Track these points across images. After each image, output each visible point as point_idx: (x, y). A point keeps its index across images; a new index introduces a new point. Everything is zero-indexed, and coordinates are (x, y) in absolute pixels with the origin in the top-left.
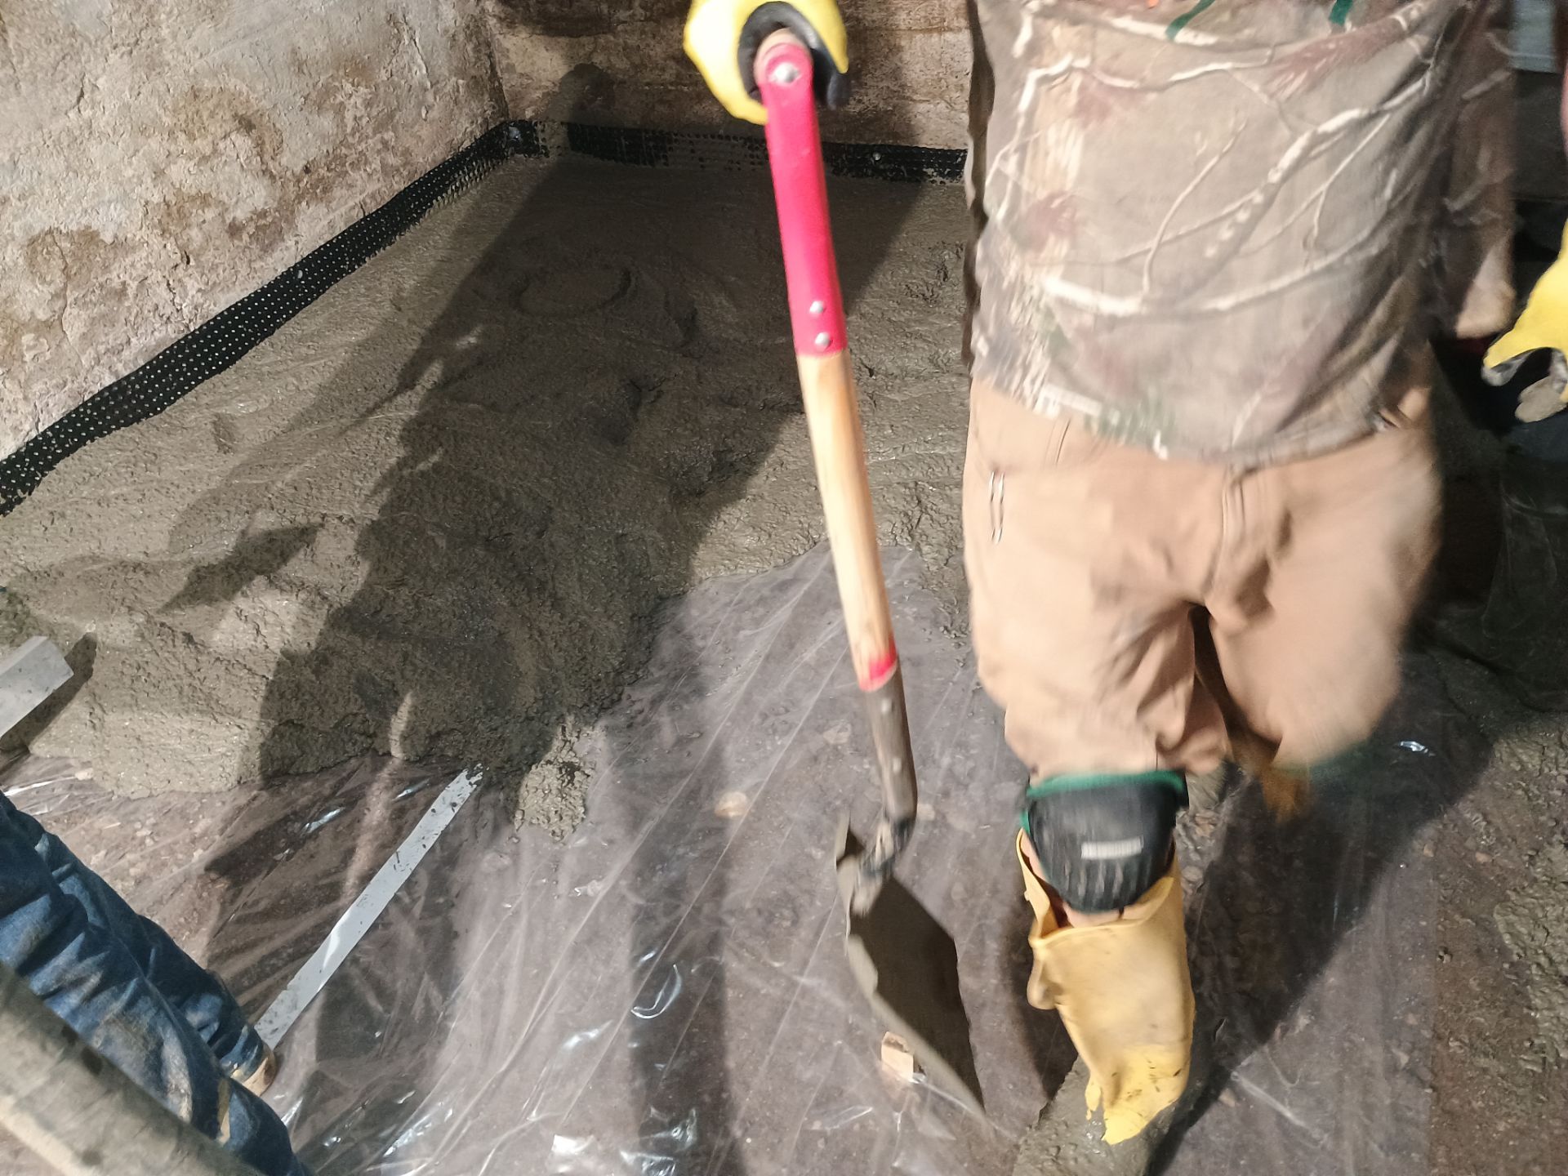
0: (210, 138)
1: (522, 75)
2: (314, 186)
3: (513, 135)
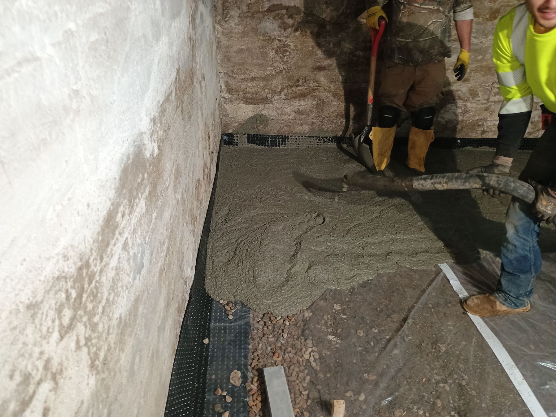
1: (231, 117)
3: (224, 139)
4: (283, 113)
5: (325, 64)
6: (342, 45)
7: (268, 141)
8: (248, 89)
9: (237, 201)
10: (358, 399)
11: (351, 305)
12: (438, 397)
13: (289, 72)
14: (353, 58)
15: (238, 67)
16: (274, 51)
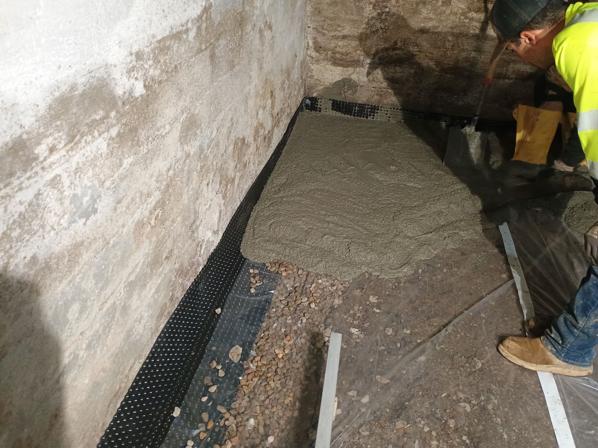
0: (266, 100)
1: (316, 80)
2: (278, 121)
3: (307, 102)
4: (375, 79)
5: (430, 25)
6: (452, 4)
7: (355, 110)
8: (338, 49)
9: (299, 170)
10: (360, 400)
11: (390, 300)
12: (453, 418)
13: (386, 32)
14: (465, 20)
15: (329, 21)
16: (371, 6)
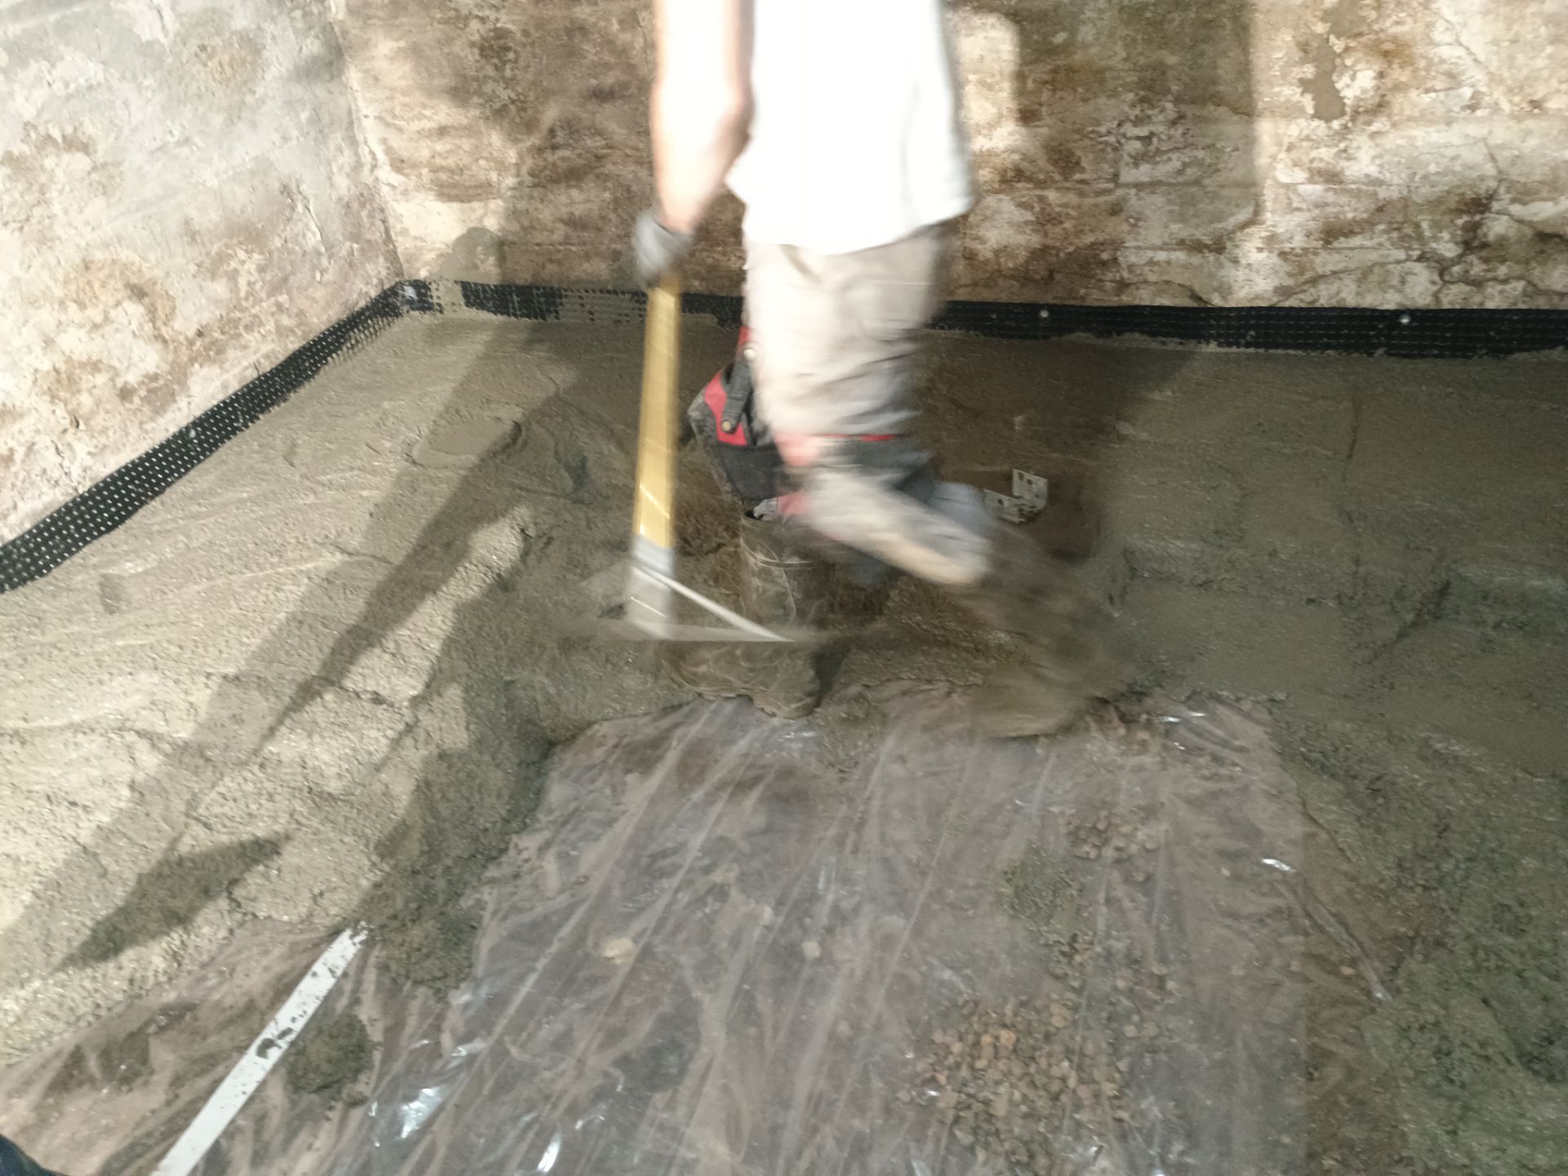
0: (101, 307)
1: (416, 238)
2: (207, 349)
3: (408, 294)
4: (535, 224)
7: (513, 301)
15: (402, 98)
